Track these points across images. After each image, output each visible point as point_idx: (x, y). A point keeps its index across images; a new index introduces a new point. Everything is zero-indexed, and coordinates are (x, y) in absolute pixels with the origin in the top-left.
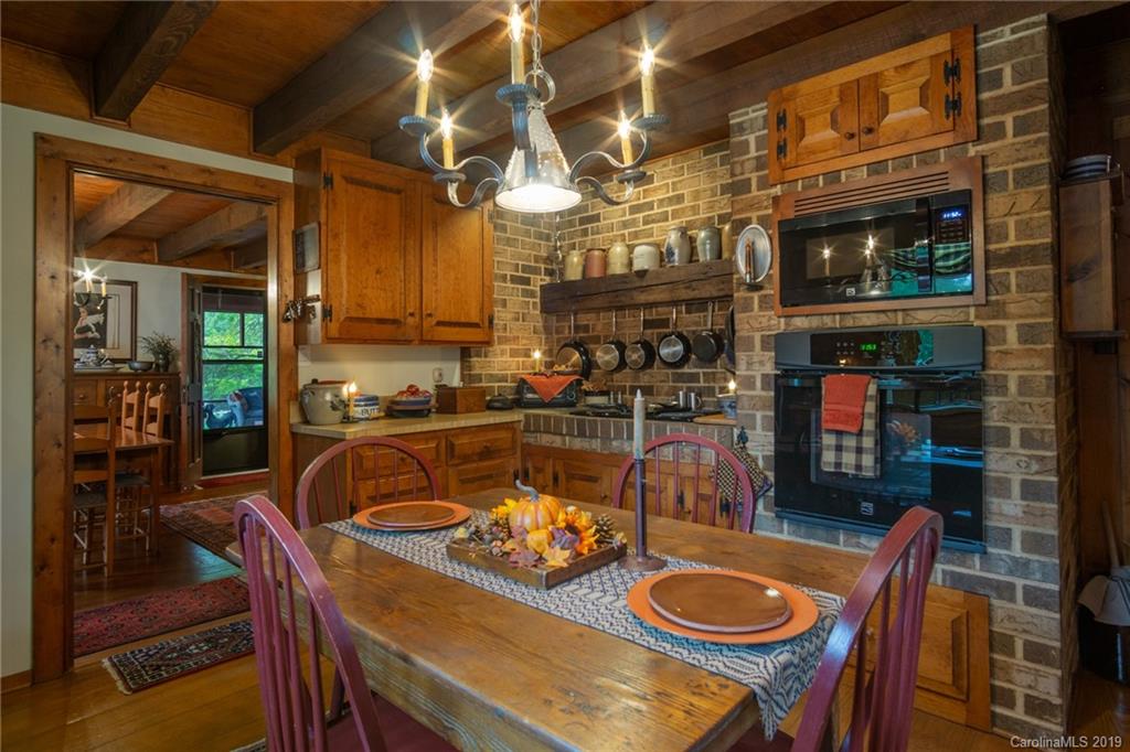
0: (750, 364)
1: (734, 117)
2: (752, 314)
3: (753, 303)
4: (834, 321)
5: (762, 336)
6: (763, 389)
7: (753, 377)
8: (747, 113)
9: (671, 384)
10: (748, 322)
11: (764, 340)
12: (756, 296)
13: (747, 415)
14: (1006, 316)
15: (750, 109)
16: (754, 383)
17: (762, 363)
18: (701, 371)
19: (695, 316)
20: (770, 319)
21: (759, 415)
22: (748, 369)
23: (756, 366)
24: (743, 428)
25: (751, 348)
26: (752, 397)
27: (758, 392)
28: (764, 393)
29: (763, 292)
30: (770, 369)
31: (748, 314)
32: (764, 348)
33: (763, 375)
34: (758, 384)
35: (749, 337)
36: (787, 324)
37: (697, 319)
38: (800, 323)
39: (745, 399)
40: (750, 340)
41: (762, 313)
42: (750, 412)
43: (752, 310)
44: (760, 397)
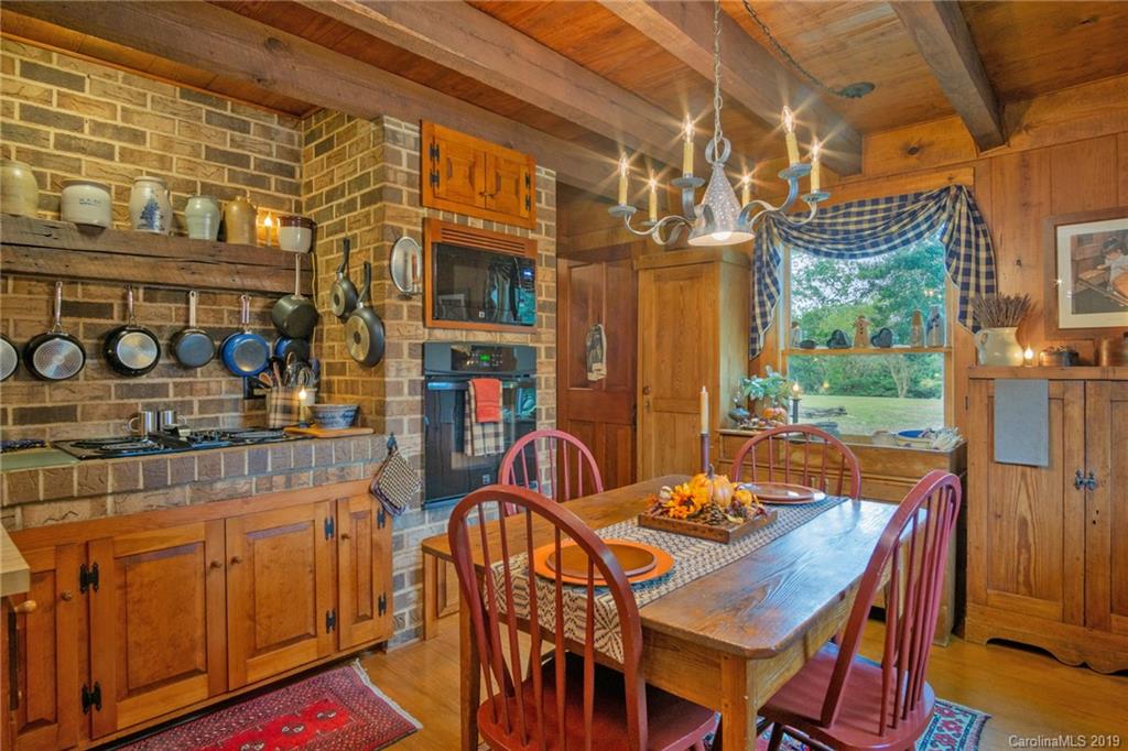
0: (399, 370)
1: (388, 122)
2: (402, 322)
3: (402, 310)
4: (462, 335)
5: (410, 344)
6: (410, 394)
7: (402, 383)
8: (400, 126)
9: (114, 401)
10: (398, 330)
11: (412, 348)
12: (405, 304)
13: (394, 421)
14: (541, 342)
15: (403, 124)
16: (402, 389)
17: (409, 369)
18: (170, 380)
19: (160, 307)
20: (417, 328)
21: (406, 419)
22: (397, 376)
23: (404, 373)
24: (392, 435)
25: (399, 355)
26: (400, 403)
27: (406, 397)
28: (410, 398)
29: (412, 303)
30: (416, 375)
31: (398, 322)
32: (411, 355)
33: (410, 381)
34: (406, 390)
35: (398, 344)
36: (430, 335)
37: (167, 312)
38: (441, 335)
39: (394, 404)
40: (399, 346)
41: (410, 323)
42: (398, 417)
43: (401, 318)
44: (407, 402)
